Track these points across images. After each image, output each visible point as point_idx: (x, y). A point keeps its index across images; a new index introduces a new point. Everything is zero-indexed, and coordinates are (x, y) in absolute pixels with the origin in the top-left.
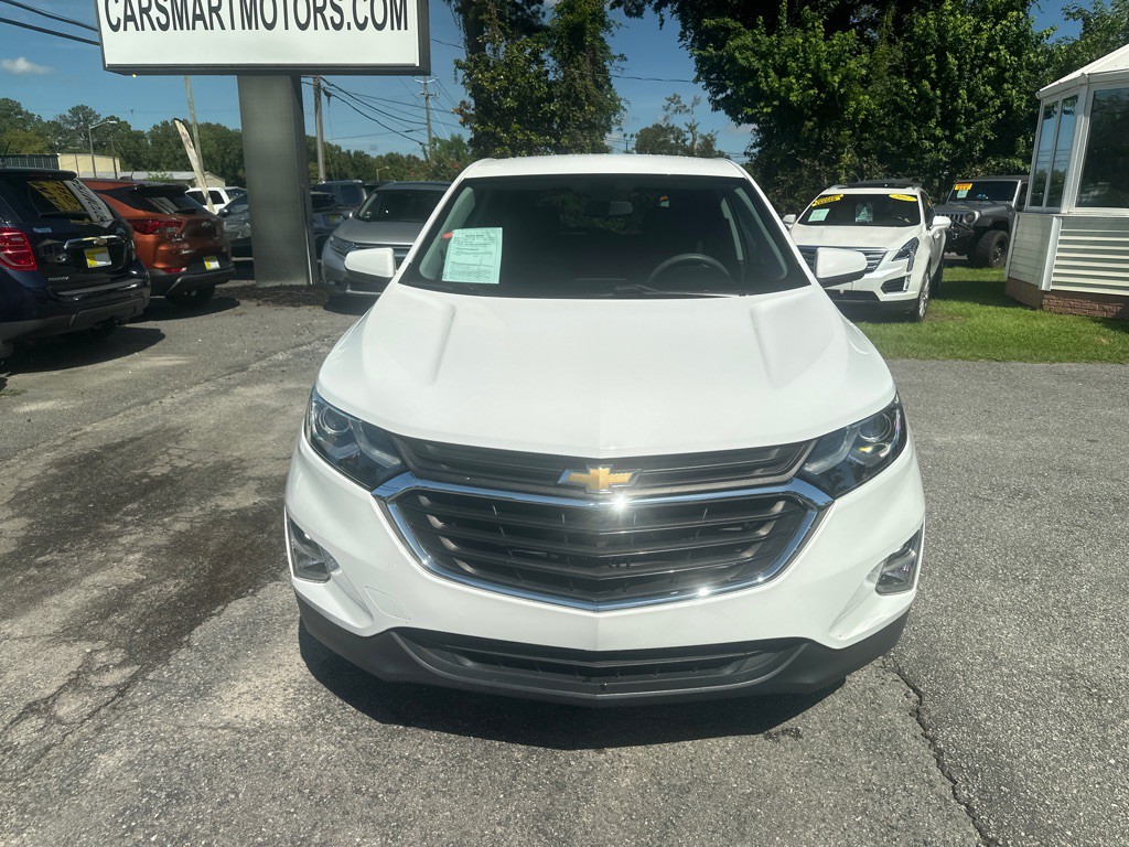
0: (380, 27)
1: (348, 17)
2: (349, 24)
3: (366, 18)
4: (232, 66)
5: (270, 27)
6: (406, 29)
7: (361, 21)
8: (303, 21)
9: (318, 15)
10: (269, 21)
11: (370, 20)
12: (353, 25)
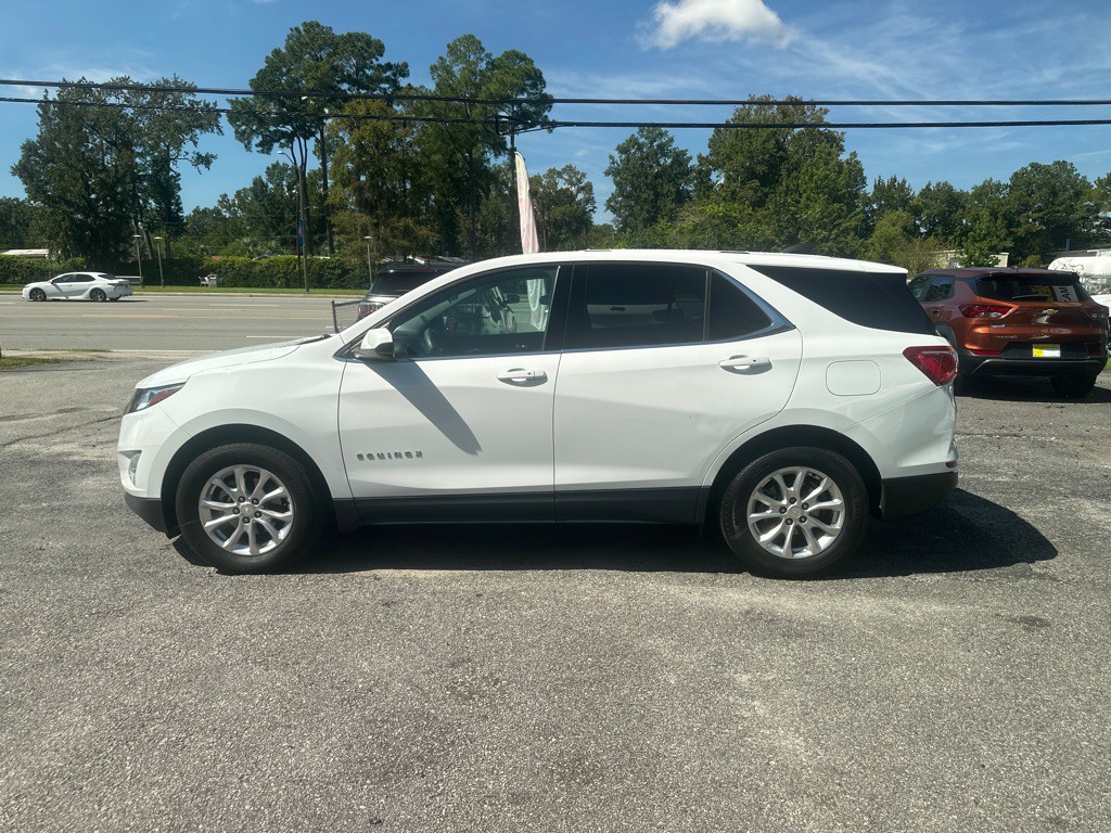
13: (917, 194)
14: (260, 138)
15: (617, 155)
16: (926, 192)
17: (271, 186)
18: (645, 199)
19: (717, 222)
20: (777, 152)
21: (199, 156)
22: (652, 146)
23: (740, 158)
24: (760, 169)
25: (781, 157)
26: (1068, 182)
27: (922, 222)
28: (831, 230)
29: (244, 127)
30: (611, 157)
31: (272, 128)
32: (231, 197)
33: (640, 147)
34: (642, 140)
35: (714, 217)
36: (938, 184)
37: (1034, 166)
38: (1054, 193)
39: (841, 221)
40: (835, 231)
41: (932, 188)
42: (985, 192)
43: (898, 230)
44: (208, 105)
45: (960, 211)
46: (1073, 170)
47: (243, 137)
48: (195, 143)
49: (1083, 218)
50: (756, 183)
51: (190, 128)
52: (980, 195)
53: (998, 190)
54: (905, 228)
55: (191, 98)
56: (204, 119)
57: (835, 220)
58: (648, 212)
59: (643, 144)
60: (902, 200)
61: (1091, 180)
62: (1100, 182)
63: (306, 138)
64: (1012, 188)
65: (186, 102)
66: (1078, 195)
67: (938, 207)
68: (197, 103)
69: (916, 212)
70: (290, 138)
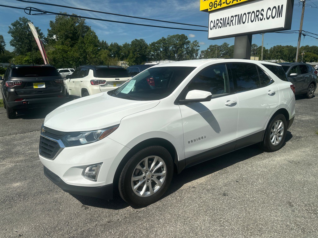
0: (273, 18)
1: (265, 16)
2: (265, 18)
3: (270, 16)
4: (234, 35)
5: (244, 23)
6: (281, 17)
7: (268, 17)
8: (252, 20)
9: (257, 17)
10: (244, 21)
11: (271, 16)
12: (266, 19)
13: (110, 45)
15: (12, 27)
16: (111, 45)
18: (26, 42)
19: (61, 51)
20: (74, 31)
22: (25, 25)
23: (63, 32)
24: (71, 35)
25: (76, 32)
26: (144, 44)
27: (112, 53)
28: (96, 55)
30: (9, 27)
33: (21, 24)
34: (21, 22)
35: (59, 50)
36: (114, 43)
37: (136, 40)
38: (141, 47)
39: (98, 52)
40: (97, 55)
41: (113, 44)
42: (126, 45)
43: (106, 55)
45: (121, 51)
46: (144, 42)
49: (148, 54)
50: (70, 40)
52: (125, 46)
53: (129, 46)
54: (108, 55)
57: (96, 52)
58: (28, 47)
59: (22, 24)
60: (106, 47)
61: (148, 44)
62: (150, 45)
64: (132, 45)
66: (146, 48)
67: (116, 49)
69: (110, 50)
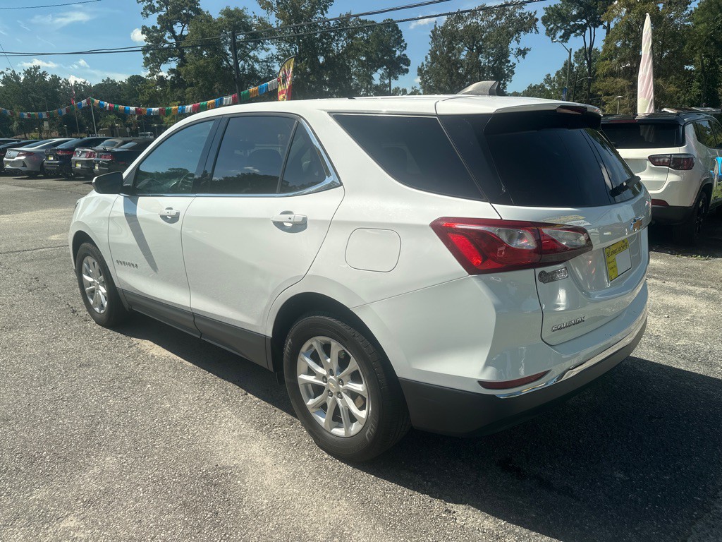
14: (563, 31)
17: (576, 65)
21: (519, 50)
29: (552, 26)
31: (572, 23)
32: (553, 76)
44: (531, 14)
47: (551, 33)
48: (518, 42)
51: (518, 31)
55: (521, 11)
56: (526, 24)
63: (596, 26)
65: (517, 15)
68: (524, 14)
70: (583, 28)
